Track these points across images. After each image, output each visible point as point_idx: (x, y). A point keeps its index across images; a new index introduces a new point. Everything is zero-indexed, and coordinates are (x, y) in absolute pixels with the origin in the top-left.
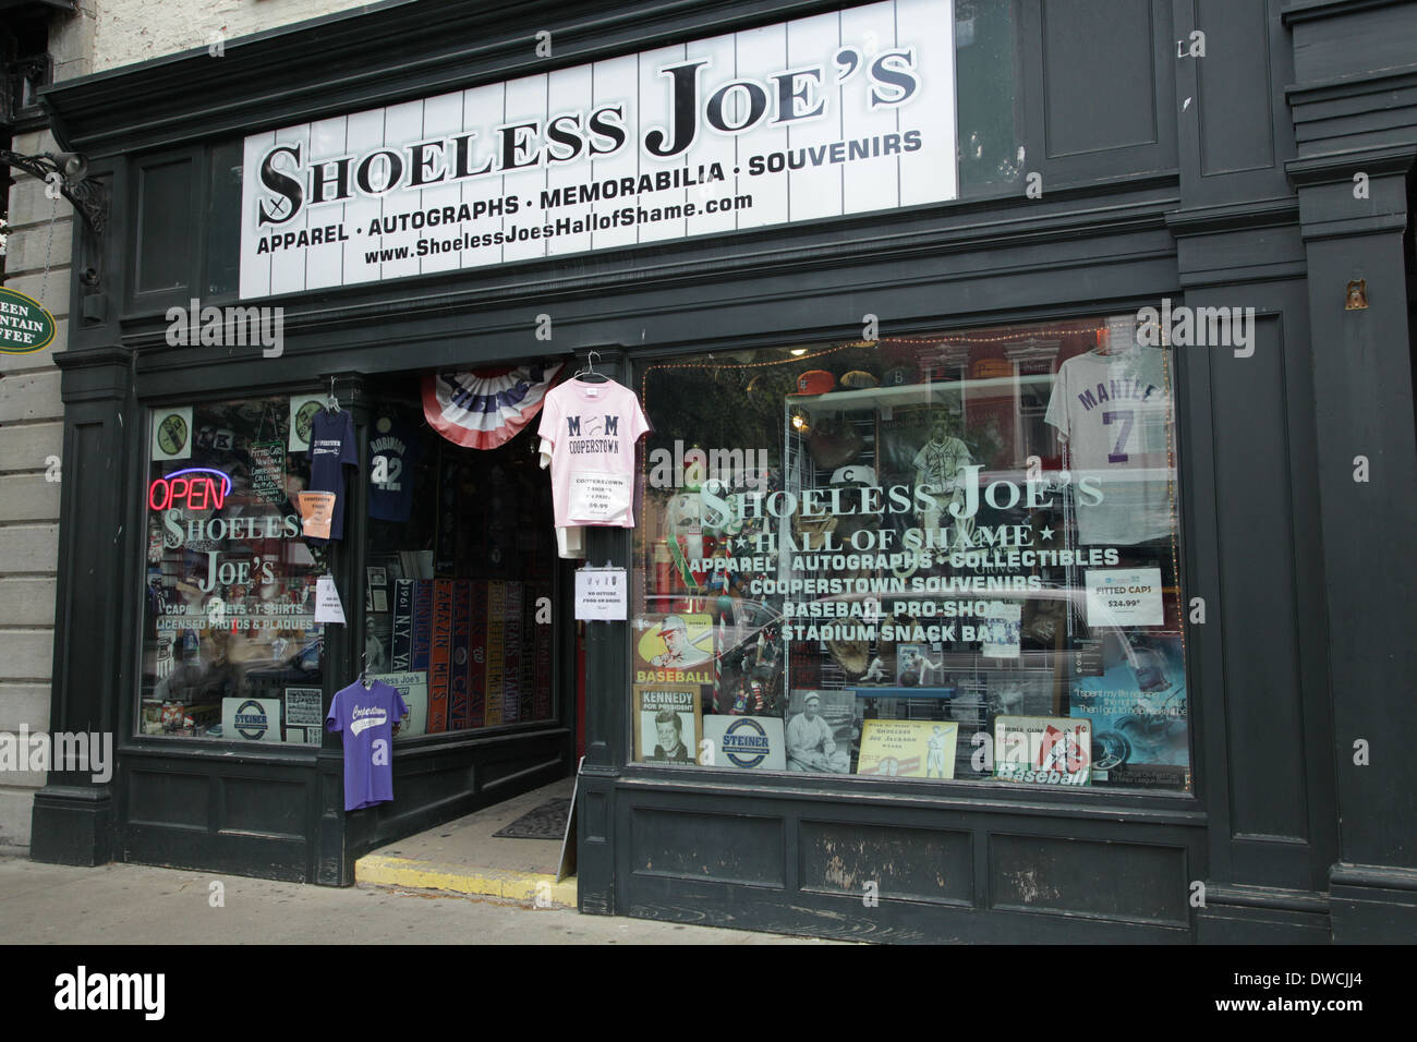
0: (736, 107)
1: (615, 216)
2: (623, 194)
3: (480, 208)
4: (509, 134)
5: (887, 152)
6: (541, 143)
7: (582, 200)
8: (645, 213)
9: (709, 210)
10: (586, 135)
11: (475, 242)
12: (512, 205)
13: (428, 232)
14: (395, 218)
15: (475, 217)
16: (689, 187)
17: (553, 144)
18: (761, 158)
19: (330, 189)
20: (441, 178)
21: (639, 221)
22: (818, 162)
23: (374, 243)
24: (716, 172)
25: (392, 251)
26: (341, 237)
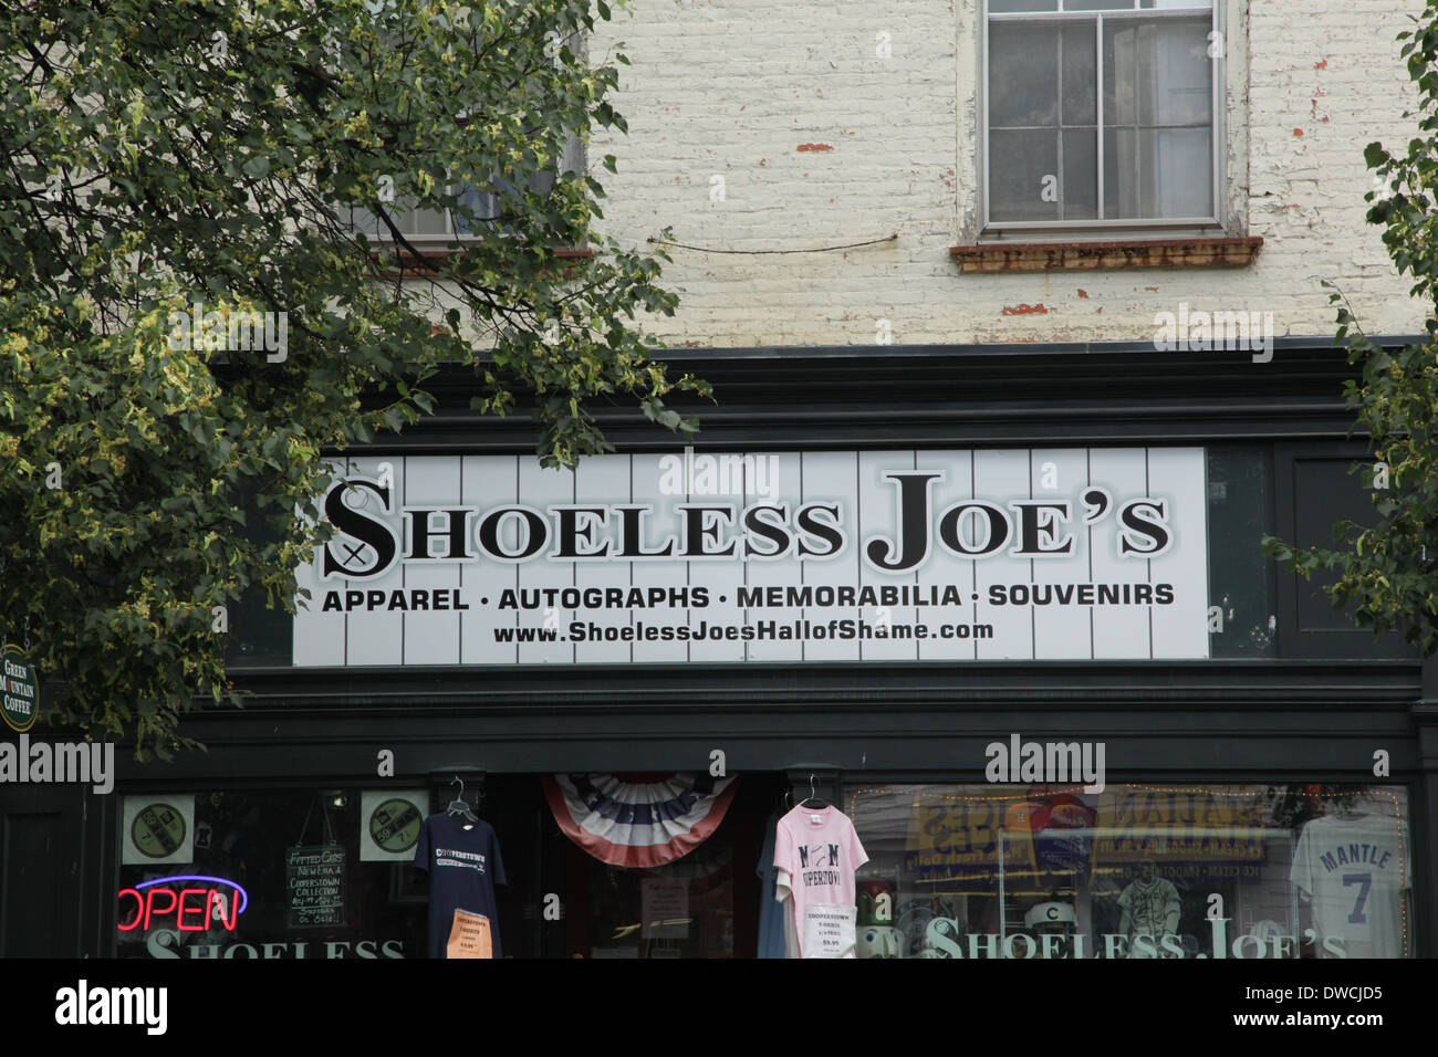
0: (974, 529)
1: (832, 626)
2: (841, 603)
3: (656, 596)
4: (695, 516)
5: (1138, 601)
6: (736, 532)
7: (790, 604)
8: (869, 628)
9: (943, 635)
10: (795, 532)
11: (651, 633)
12: (701, 598)
13: (584, 615)
14: (537, 592)
15: (651, 605)
16: (919, 607)
17: (752, 535)
18: (1003, 588)
19: (439, 544)
20: (603, 553)
21: (861, 636)
22: (1065, 600)
23: (507, 618)
24: (952, 595)
25: (533, 630)
26: (457, 606)
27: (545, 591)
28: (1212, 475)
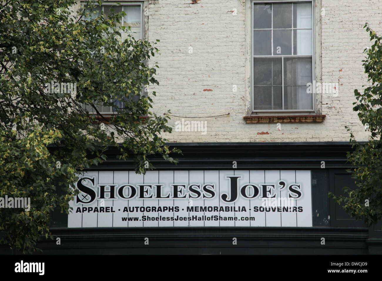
0: (249, 191)
1: (212, 217)
2: (214, 211)
3: (165, 208)
4: (176, 187)
5: (293, 211)
6: (187, 192)
7: (201, 211)
8: (222, 218)
9: (242, 220)
10: (202, 192)
11: (164, 219)
12: (177, 209)
13: (146, 214)
14: (133, 208)
15: (164, 211)
16: (235, 212)
17: (191, 192)
18: (257, 207)
19: (107, 194)
20: (151, 197)
21: (220, 220)
22: (274, 211)
23: (125, 215)
24: (244, 209)
25: (132, 218)
26: (112, 211)
27: (135, 207)
28: (313, 178)
